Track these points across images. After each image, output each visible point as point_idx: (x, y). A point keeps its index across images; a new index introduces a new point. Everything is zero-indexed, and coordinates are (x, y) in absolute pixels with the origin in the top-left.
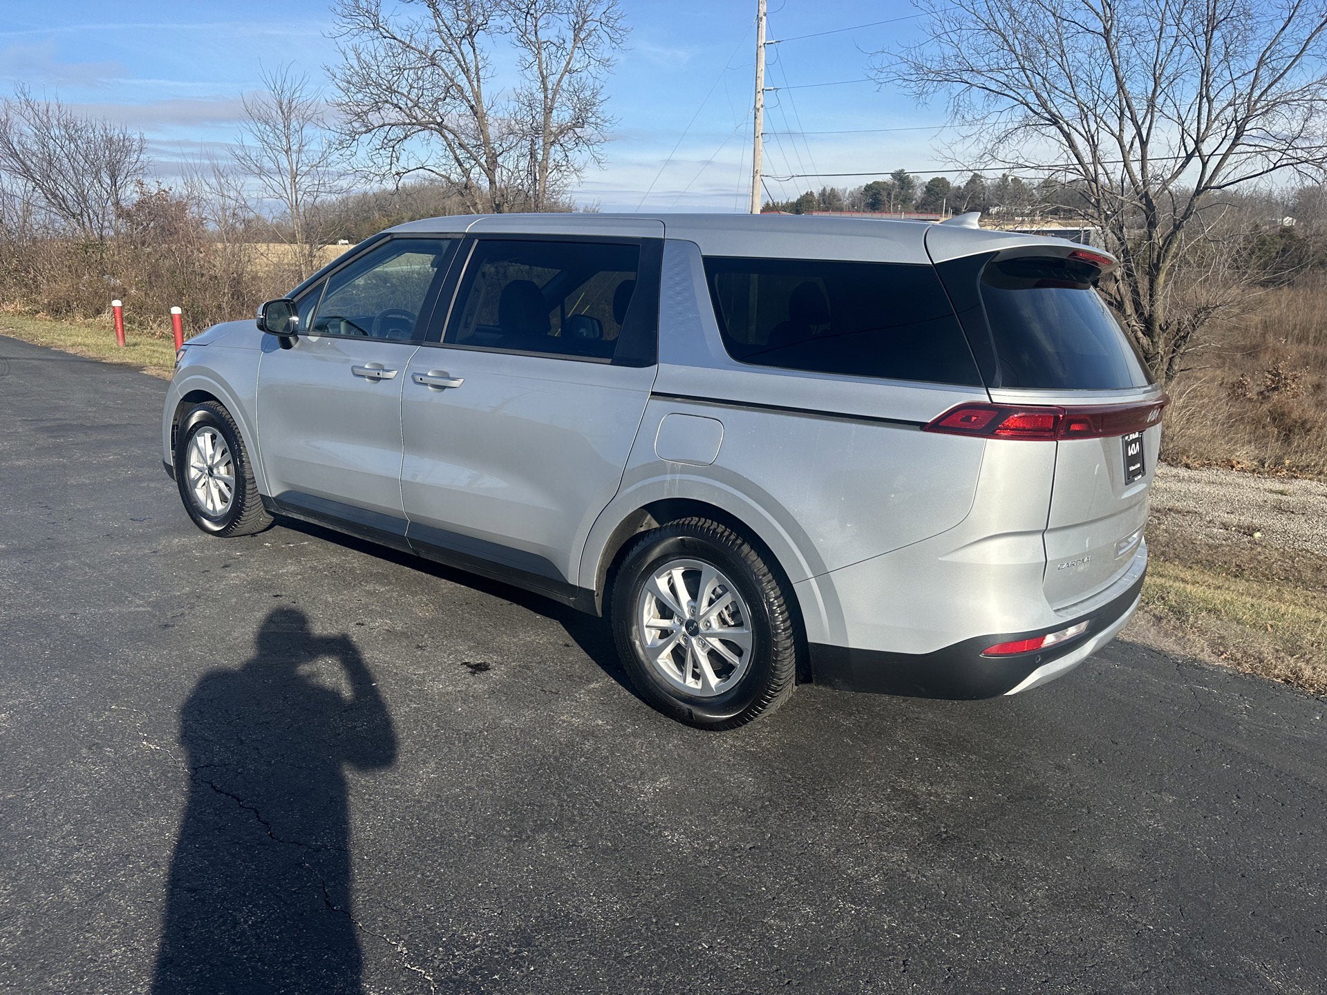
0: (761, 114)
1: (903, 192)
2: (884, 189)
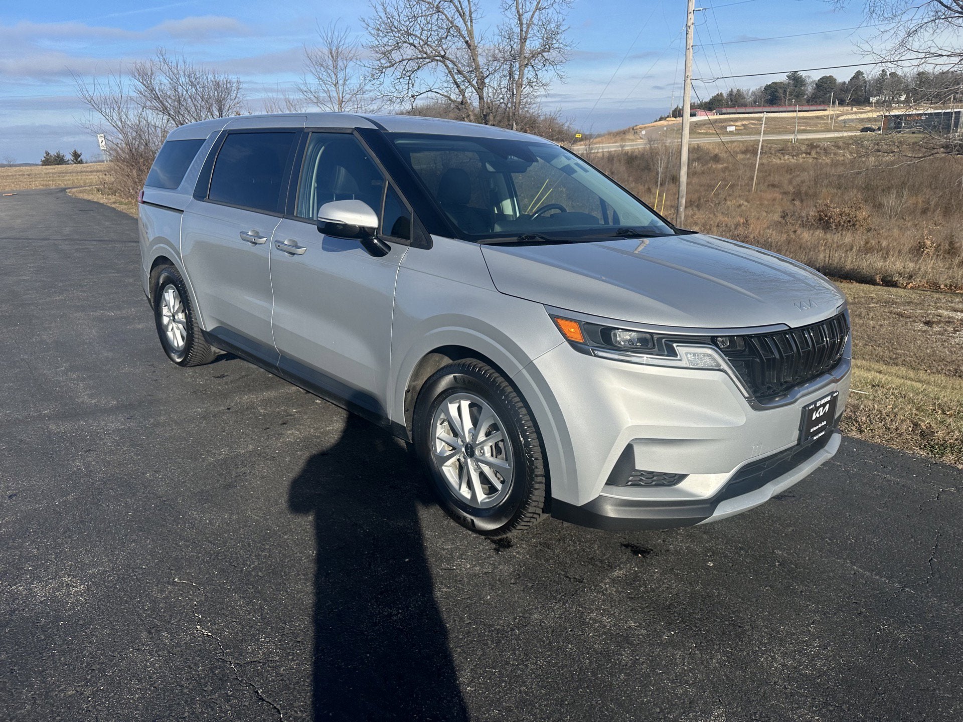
0: (692, 30)
1: (797, 89)
2: (780, 88)
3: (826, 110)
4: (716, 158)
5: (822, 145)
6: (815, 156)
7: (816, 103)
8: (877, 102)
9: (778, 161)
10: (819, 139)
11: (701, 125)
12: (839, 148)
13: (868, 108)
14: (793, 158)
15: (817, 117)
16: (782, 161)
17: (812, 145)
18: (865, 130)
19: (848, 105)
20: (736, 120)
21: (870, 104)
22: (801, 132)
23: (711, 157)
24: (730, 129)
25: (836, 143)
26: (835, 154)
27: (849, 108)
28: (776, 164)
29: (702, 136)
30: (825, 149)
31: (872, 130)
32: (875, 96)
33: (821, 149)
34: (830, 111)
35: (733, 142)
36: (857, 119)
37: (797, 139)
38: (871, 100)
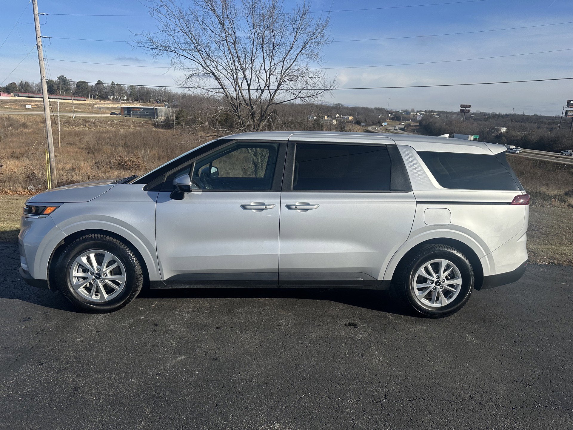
0: (41, 48)
1: (65, 86)
2: (55, 84)
3: (86, 100)
4: (24, 125)
5: (91, 121)
6: (89, 127)
7: (78, 96)
8: (113, 98)
9: (67, 129)
10: (88, 117)
11: (5, 102)
12: (101, 123)
13: (109, 102)
14: (76, 128)
15: (82, 104)
16: (70, 129)
17: (86, 121)
18: (112, 114)
19: (97, 98)
20: (30, 101)
21: (109, 100)
22: (76, 112)
23: (21, 125)
24: (27, 107)
25: (99, 120)
26: (100, 126)
27: (99, 101)
28: (67, 131)
29: (8, 110)
30: (93, 123)
31: (117, 114)
32: (111, 95)
33: (91, 123)
34: (88, 101)
35: (33, 115)
36: (105, 107)
37: (76, 116)
38: (109, 97)
